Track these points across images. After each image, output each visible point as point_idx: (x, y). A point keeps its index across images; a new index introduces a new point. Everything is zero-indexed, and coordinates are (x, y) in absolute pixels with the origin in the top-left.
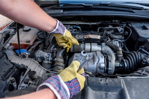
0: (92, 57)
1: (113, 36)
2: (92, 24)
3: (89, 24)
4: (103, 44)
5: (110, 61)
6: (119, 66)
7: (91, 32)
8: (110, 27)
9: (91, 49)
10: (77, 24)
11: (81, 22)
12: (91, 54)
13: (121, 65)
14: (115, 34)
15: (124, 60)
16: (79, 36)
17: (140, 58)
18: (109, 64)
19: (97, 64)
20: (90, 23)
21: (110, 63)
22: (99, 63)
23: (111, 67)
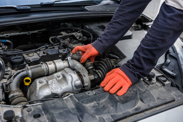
0: (61, 77)
1: (71, 45)
4: (68, 58)
5: (84, 76)
6: (94, 78)
7: (45, 46)
8: (64, 34)
9: (56, 68)
10: (7, 37)
11: (13, 33)
12: (59, 74)
13: (96, 77)
14: (73, 43)
15: (97, 71)
16: (30, 55)
17: (111, 65)
18: (84, 80)
19: (72, 83)
21: (84, 78)
22: (73, 81)
23: (86, 83)
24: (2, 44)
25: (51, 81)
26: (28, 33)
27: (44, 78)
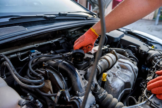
2: (54, 41)
3: (50, 42)
10: (37, 47)
12: (118, 65)
19: (133, 70)
20: (52, 41)
24: (39, 52)
25: (116, 72)
26: (52, 42)
27: (109, 71)
